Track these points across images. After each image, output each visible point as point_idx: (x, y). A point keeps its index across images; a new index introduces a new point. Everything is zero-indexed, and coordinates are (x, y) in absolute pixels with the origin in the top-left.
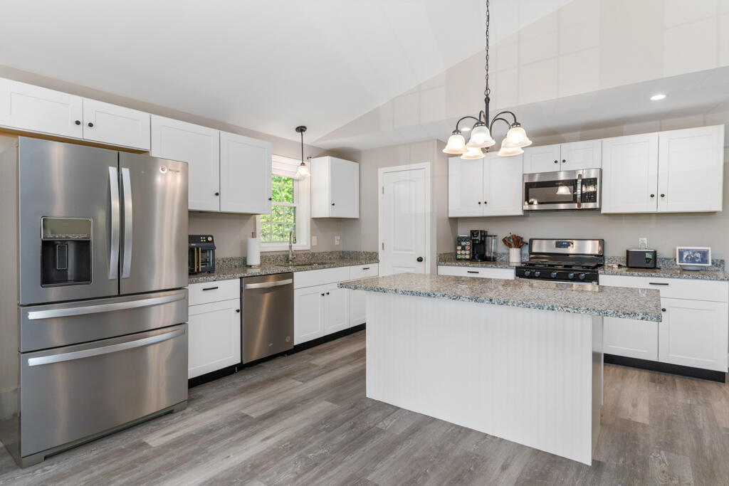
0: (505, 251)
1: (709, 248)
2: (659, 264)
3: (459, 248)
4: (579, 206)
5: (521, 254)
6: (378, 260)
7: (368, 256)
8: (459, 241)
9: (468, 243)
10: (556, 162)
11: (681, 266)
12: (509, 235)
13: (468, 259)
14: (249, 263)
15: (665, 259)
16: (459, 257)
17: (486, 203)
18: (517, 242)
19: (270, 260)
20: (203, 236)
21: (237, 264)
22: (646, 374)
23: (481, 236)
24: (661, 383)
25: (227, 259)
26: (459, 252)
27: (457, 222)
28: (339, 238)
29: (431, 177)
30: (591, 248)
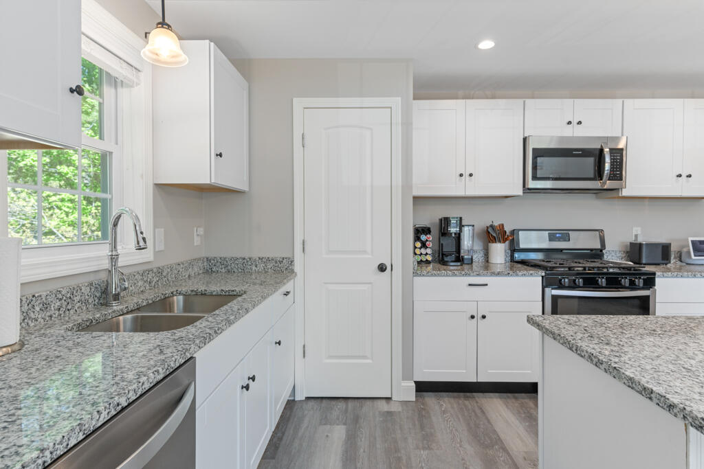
3: (418, 245)
4: (603, 184)
6: (293, 273)
8: (419, 232)
9: (430, 237)
10: (569, 123)
16: (418, 258)
17: (470, 175)
26: (417, 252)
28: (201, 231)
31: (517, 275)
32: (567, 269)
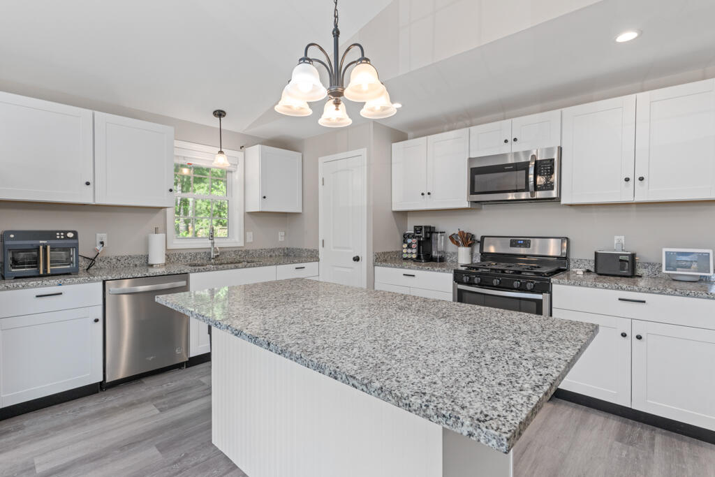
0: (454, 250)
1: (711, 252)
2: (640, 271)
3: (405, 246)
4: (532, 194)
5: (472, 254)
6: (318, 258)
7: (309, 254)
8: (406, 237)
9: (415, 241)
10: (506, 141)
11: (669, 275)
12: (457, 232)
13: (412, 259)
14: (150, 262)
15: (649, 264)
16: (405, 256)
17: (429, 194)
18: (467, 240)
19: (185, 257)
20: (60, 232)
21: (138, 263)
22: (614, 423)
23: (426, 233)
24: (631, 443)
25: (122, 257)
26: (404, 251)
27: (407, 216)
28: (283, 234)
29: (367, 165)
30: (553, 249)
31: (434, 271)
32: (489, 270)
